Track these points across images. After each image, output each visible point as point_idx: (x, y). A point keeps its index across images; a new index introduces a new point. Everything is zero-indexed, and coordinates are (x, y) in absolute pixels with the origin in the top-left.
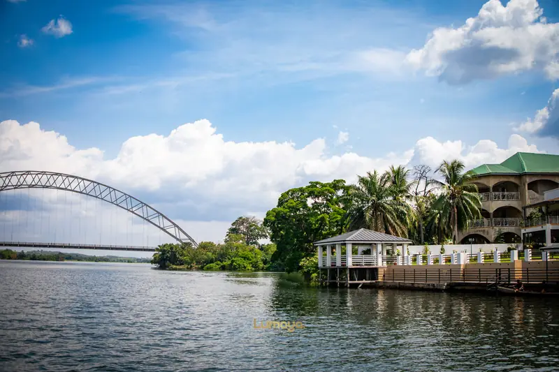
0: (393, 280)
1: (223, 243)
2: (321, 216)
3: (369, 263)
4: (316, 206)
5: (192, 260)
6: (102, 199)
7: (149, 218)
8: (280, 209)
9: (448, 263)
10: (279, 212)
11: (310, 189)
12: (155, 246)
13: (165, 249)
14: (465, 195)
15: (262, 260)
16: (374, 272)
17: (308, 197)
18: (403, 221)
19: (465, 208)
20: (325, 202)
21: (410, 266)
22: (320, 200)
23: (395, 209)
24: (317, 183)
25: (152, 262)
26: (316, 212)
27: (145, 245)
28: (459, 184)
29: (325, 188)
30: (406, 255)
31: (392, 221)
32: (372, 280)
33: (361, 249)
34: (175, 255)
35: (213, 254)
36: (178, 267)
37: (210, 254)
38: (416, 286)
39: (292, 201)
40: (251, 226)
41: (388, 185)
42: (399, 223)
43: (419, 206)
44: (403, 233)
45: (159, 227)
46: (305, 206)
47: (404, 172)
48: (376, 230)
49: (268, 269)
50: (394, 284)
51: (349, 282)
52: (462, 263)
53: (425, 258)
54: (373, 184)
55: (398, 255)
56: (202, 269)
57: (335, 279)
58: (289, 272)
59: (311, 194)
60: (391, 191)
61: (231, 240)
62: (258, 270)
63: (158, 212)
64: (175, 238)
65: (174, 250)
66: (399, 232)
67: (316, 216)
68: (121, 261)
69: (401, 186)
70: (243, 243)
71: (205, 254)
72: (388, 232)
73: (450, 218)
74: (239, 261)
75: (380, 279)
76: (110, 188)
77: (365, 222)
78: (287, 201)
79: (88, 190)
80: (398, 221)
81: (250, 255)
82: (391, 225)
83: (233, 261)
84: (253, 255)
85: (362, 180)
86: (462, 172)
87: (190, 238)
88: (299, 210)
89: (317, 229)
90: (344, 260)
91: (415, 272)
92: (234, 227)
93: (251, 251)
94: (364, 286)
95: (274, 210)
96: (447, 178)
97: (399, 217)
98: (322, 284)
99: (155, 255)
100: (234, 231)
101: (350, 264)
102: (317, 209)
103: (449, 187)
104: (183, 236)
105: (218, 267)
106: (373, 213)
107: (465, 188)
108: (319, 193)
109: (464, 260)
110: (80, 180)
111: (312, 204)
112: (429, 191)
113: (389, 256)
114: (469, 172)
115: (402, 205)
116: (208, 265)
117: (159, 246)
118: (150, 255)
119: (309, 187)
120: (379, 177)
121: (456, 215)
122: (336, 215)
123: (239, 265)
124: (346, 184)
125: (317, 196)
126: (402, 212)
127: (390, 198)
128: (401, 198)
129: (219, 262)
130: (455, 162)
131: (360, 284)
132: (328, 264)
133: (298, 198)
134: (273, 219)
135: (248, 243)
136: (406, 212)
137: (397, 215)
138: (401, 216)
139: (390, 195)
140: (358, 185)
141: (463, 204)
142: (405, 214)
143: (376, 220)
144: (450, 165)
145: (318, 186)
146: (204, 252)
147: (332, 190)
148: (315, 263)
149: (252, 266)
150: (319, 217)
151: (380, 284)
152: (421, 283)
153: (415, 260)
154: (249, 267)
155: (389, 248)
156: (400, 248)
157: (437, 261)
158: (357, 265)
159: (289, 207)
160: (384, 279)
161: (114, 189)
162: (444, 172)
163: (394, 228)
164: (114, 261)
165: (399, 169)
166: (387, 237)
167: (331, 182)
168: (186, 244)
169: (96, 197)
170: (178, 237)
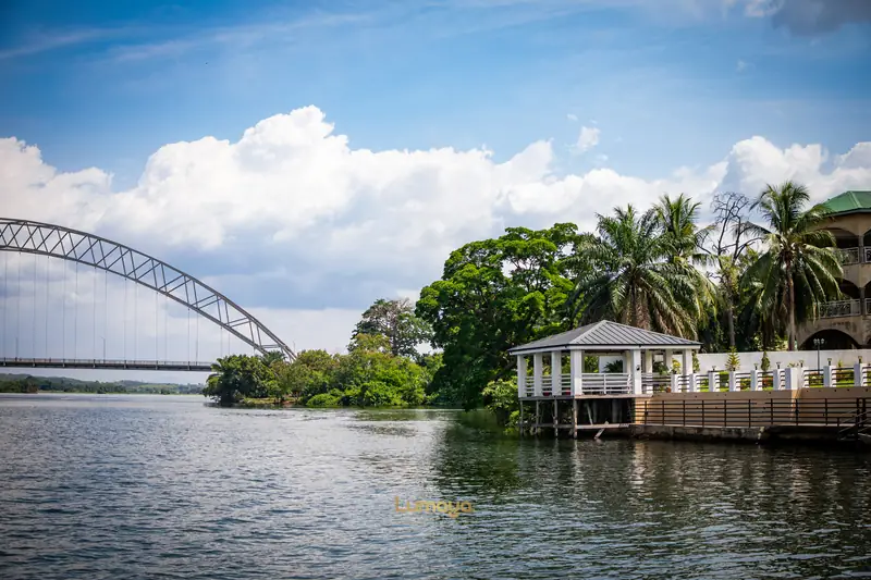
0: (663, 422)
1: (345, 353)
2: (529, 296)
3: (617, 390)
4: (520, 276)
5: (284, 387)
6: (107, 269)
7: (200, 305)
8: (448, 283)
9: (770, 388)
10: (446, 289)
11: (507, 243)
12: (212, 360)
13: (230, 365)
14: (811, 252)
15: (424, 386)
16: (627, 405)
17: (504, 257)
18: (688, 306)
19: (811, 278)
20: (538, 268)
21: (696, 395)
22: (526, 265)
23: (670, 281)
24: (521, 230)
25: (205, 392)
26: (520, 289)
27: (192, 360)
28: (797, 231)
29: (536, 241)
30: (690, 371)
31: (665, 305)
32: (623, 422)
33: (604, 361)
34: (250, 377)
35: (325, 373)
36: (256, 401)
37: (319, 374)
38: (706, 432)
39: (472, 267)
40: (401, 318)
41: (657, 233)
42: (679, 308)
43: (726, 274)
44: (687, 327)
45: (219, 322)
46: (498, 276)
47: (690, 208)
48: (634, 324)
49: (434, 404)
50: (663, 430)
51: (577, 427)
52: (794, 387)
53: (724, 379)
54: (628, 231)
55: (675, 373)
56: (303, 404)
57: (552, 421)
58: (467, 408)
59: (510, 252)
60: (663, 246)
61: (361, 346)
62: (416, 406)
63: (217, 294)
64: (251, 342)
65: (248, 367)
66: (679, 326)
67: (519, 297)
68: (149, 391)
69: (682, 235)
70: (384, 353)
71: (311, 376)
72: (657, 328)
73: (780, 297)
74: (377, 387)
75: (638, 420)
76: (121, 246)
77: (611, 307)
78: (462, 268)
79: (79, 251)
80: (676, 305)
81: (400, 375)
82: (663, 313)
83: (365, 389)
84: (406, 376)
85: (606, 225)
86: (804, 207)
87: (280, 344)
88: (486, 283)
89: (522, 324)
90: (567, 383)
91: (703, 404)
92: (368, 320)
93: (400, 367)
94: (607, 435)
95: (435, 286)
96: (775, 220)
97: (678, 298)
98: (528, 432)
99: (211, 377)
100: (366, 328)
101: (578, 391)
102: (523, 282)
103: (779, 237)
104: (266, 341)
105: (335, 399)
106: (627, 289)
107: (810, 239)
108: (525, 250)
109: (798, 382)
110: (62, 233)
111: (512, 273)
112: (746, 245)
113: (657, 375)
114: (817, 208)
115: (686, 273)
116: (316, 397)
117: (220, 360)
118: (201, 379)
119: (505, 238)
120: (638, 217)
121: (792, 291)
122: (559, 295)
123: (378, 396)
124: (577, 232)
125: (523, 257)
126: (684, 287)
127: (663, 260)
128: (683, 260)
129: (337, 391)
130: (789, 187)
131: (597, 431)
132: (538, 392)
133: (483, 260)
134: (434, 302)
135: (395, 354)
136: (692, 287)
137: (674, 294)
138: (683, 296)
139: (661, 253)
140: (597, 235)
141: (807, 272)
142: (690, 292)
143: (634, 303)
144: (780, 193)
145: (522, 236)
146: (307, 369)
147: (552, 244)
148: (512, 389)
149: (404, 399)
150: (525, 298)
151: (638, 431)
152: (715, 427)
153: (706, 383)
154: (397, 400)
155: (659, 358)
156: (679, 358)
157: (746, 384)
158: (594, 393)
159: (466, 280)
160: (645, 421)
161: (130, 250)
162: (769, 207)
163: (669, 319)
164: (135, 392)
165: (680, 201)
166: (656, 337)
167: (548, 228)
168: (274, 355)
169: (95, 265)
170: (257, 342)
